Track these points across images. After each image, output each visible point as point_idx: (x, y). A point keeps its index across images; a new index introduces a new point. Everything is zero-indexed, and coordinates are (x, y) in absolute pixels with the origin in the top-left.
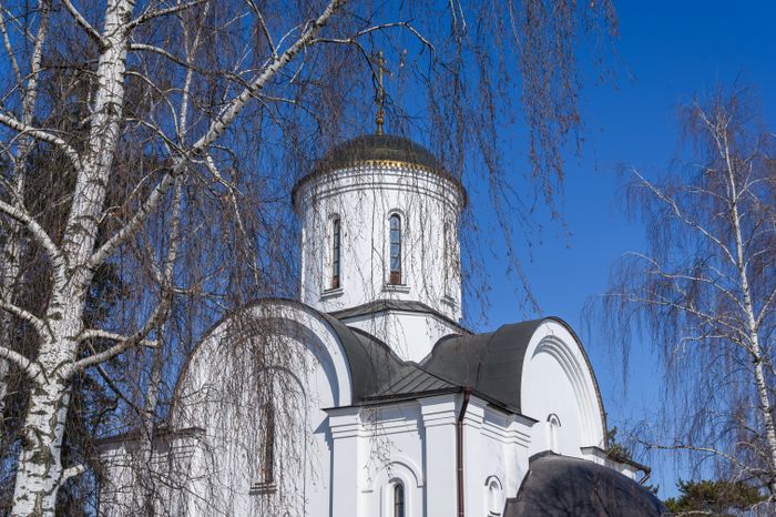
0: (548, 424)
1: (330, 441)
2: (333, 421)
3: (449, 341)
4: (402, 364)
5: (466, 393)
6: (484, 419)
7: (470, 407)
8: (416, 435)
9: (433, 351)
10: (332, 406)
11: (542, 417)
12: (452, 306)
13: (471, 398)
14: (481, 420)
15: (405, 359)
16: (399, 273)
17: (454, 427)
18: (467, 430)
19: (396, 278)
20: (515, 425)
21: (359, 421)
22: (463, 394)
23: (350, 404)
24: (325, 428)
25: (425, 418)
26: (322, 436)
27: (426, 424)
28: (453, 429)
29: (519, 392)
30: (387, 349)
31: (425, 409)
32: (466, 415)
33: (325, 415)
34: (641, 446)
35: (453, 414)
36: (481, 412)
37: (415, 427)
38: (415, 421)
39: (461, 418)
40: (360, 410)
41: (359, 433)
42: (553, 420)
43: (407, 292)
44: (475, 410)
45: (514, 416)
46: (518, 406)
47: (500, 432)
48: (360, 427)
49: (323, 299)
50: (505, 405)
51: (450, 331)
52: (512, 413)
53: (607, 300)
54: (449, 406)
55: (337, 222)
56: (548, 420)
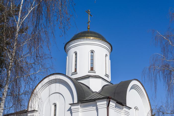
0: (135, 109)
1: (71, 113)
2: (72, 107)
3: (107, 86)
4: (93, 92)
5: (109, 98)
6: (115, 107)
7: (111, 103)
8: (96, 111)
9: (102, 89)
10: (72, 103)
11: (133, 107)
12: (108, 77)
13: (111, 100)
14: (114, 107)
15: (94, 91)
16: (93, 68)
17: (106, 108)
18: (110, 109)
19: (92, 69)
20: (125, 109)
21: (80, 107)
22: (109, 99)
23: (77, 102)
24: (70, 110)
25: (98, 106)
26: (69, 112)
27: (98, 108)
28: (106, 109)
29: (126, 100)
30: (89, 88)
31: (98, 104)
32: (110, 105)
33: (70, 106)
34: (161, 113)
35: (106, 105)
36: (114, 104)
37: (95, 109)
38: (95, 107)
39: (108, 106)
40: (80, 104)
41: (79, 111)
42: (136, 108)
43: (95, 73)
44: (112, 104)
45: (124, 106)
46: (126, 104)
47: (120, 111)
48: (79, 109)
49: (72, 75)
50: (122, 103)
51: (107, 83)
52: (124, 105)
53: (150, 68)
54: (105, 102)
55: (76, 54)
56: (135, 108)
